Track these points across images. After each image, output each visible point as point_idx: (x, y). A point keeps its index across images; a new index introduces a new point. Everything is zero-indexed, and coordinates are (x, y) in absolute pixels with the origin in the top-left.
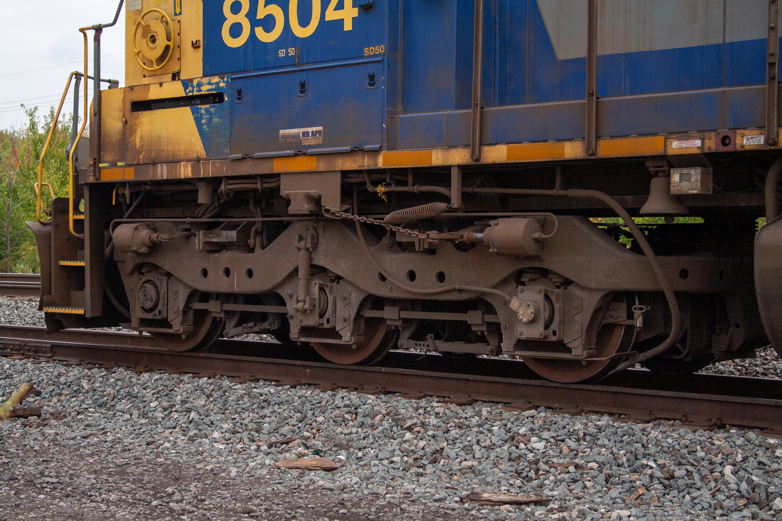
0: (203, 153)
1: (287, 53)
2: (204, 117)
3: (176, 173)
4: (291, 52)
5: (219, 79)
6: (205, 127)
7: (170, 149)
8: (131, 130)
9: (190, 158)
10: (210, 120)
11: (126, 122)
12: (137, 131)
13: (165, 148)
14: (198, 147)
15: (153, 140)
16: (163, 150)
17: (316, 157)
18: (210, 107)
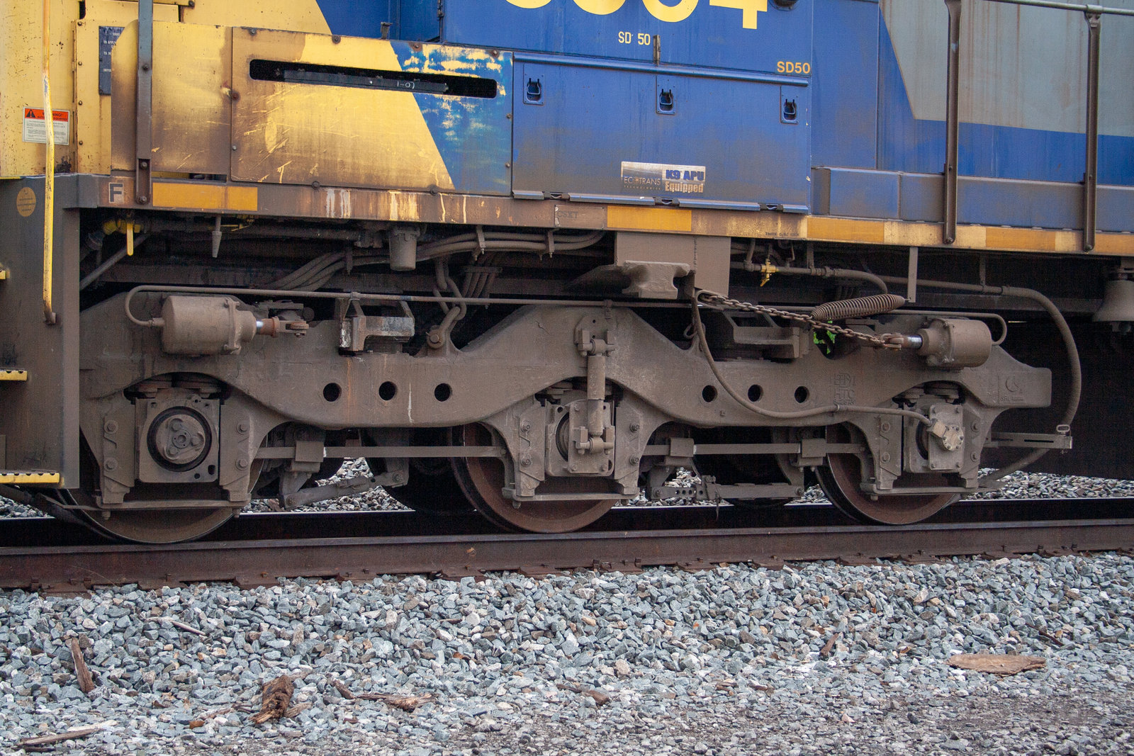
0: (445, 180)
1: (635, 39)
2: (449, 115)
3: (376, 208)
4: (644, 40)
5: (487, 56)
6: (451, 133)
7: (362, 162)
8: (249, 113)
9: (414, 184)
10: (463, 125)
11: (234, 97)
12: (269, 119)
13: (349, 160)
14: (434, 169)
15: (315, 143)
16: (342, 163)
17: (690, 211)
18: (462, 101)
